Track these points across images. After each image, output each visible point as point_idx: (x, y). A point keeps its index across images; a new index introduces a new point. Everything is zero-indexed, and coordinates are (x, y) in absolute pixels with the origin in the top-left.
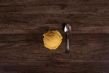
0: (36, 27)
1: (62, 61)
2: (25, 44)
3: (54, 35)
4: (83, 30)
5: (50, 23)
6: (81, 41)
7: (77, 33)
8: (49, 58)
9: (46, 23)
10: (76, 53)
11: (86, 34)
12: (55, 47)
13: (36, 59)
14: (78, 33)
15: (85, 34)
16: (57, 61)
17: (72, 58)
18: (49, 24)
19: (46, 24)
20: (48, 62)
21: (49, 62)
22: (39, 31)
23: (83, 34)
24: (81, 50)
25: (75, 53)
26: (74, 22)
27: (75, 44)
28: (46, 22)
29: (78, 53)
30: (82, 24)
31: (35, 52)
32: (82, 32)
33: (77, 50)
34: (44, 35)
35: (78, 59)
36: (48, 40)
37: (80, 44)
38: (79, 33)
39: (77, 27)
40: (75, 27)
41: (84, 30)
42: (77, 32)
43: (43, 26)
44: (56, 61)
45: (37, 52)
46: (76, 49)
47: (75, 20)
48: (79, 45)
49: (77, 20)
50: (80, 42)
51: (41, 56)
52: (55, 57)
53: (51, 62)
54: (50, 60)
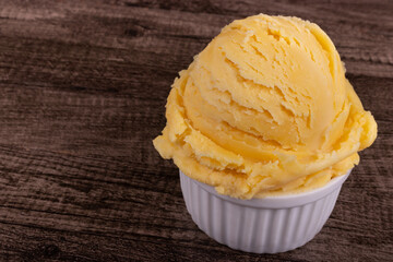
8: (81, 196)
16: (159, 227)
18: (151, 13)
20: (62, 223)
21: (75, 225)
39: (369, 47)
42: (375, 71)
44: (149, 226)
46: (372, 164)
47: (353, 13)
49: (364, 15)
51: (10, 170)
52: (146, 189)
53: (96, 227)
54: (90, 213)
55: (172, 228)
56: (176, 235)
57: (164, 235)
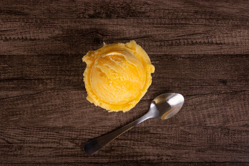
0: (57, 32)
1: (151, 158)
2: (15, 93)
3: (123, 58)
4: (230, 40)
5: (109, 16)
6: (224, 82)
7: (209, 52)
9: (91, 17)
10: (206, 128)
11: (241, 56)
12: (127, 104)
13: (56, 149)
14: (213, 53)
15: (237, 55)
16: (133, 156)
17: (188, 144)
19: (95, 20)
20: (100, 160)
21: (105, 160)
22: (66, 45)
23: (232, 56)
24: (223, 116)
25: (200, 125)
26: (196, 12)
27: (202, 92)
28: (92, 12)
29: (214, 128)
30: (226, 17)
31: (51, 124)
32: (226, 50)
33: (209, 116)
34: (85, 59)
35: (210, 148)
36: (103, 75)
37: (219, 93)
38: (215, 52)
39: (208, 32)
40: (201, 30)
41: (234, 40)
42: (210, 50)
43: (83, 27)
44: (129, 156)
45: (60, 124)
46: (205, 112)
48: (215, 97)
49: (207, 4)
50: (221, 88)
51: (74, 139)
52: (125, 140)
53: (112, 160)
54: (108, 154)
55: (137, 156)
56: (139, 159)
57: (135, 159)
